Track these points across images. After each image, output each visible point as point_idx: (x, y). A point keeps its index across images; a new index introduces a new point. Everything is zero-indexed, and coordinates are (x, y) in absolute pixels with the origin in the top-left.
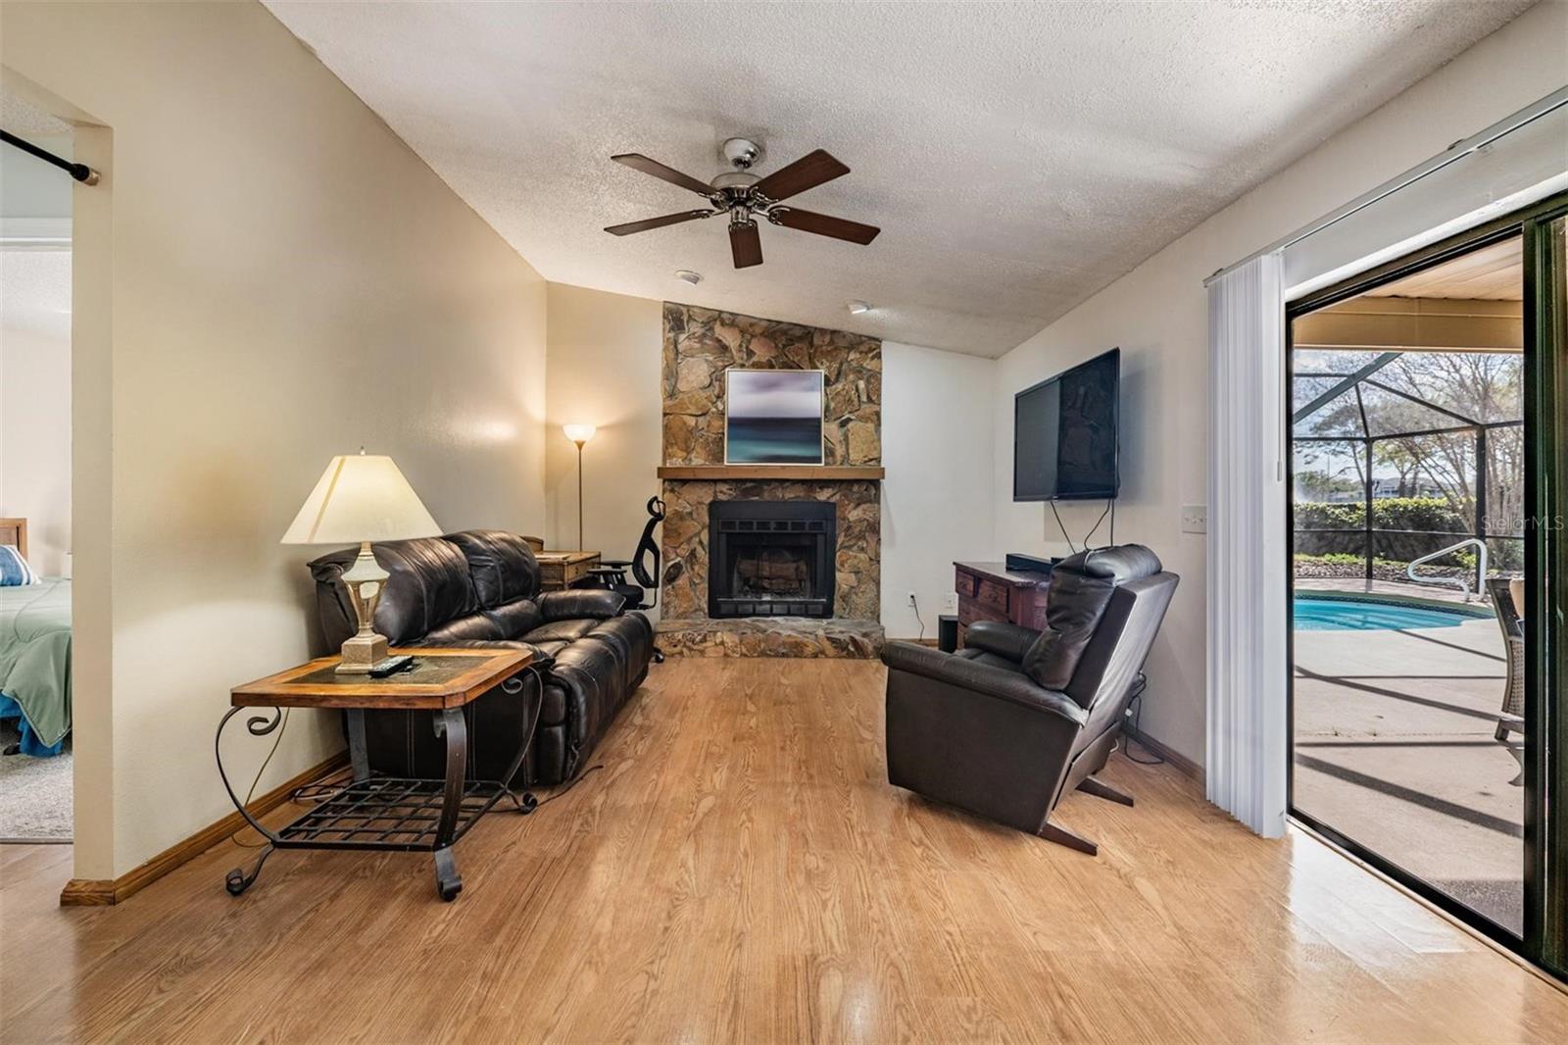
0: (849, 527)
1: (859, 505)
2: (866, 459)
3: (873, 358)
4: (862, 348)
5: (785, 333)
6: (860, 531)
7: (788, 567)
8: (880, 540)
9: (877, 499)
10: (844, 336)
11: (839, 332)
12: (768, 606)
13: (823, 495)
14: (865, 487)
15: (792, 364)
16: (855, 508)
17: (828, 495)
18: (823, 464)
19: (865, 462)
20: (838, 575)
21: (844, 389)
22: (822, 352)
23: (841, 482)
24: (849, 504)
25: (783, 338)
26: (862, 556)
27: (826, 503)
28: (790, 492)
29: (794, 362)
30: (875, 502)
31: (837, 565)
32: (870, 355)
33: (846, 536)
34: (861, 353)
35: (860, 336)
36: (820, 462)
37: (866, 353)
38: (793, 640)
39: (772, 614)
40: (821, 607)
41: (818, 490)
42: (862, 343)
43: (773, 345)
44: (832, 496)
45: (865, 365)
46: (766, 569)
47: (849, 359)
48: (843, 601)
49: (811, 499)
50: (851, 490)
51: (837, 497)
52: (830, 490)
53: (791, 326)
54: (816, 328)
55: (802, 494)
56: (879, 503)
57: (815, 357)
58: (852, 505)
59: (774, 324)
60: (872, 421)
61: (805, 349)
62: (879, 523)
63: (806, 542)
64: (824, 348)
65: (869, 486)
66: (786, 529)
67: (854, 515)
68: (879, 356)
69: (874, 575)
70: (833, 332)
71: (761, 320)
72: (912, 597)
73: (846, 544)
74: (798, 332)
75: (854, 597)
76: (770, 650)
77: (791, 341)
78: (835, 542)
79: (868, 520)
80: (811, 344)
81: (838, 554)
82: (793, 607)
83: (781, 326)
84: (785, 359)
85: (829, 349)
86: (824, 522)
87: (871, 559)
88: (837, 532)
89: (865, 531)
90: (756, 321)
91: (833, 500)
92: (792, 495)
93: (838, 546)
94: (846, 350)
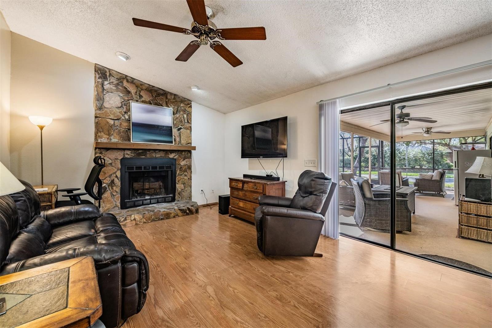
0: (181, 168)
1: (184, 159)
2: (187, 143)
3: (189, 107)
4: (185, 103)
5: (156, 91)
6: (185, 169)
7: (157, 185)
8: (191, 172)
9: (190, 157)
10: (179, 97)
11: (177, 95)
12: (149, 201)
13: (172, 156)
14: (187, 153)
15: (159, 104)
16: (183, 161)
17: (174, 156)
18: (173, 144)
19: (187, 144)
20: (177, 185)
21: (179, 117)
22: (171, 101)
23: (178, 151)
24: (181, 159)
25: (155, 93)
26: (186, 178)
27: (173, 159)
28: (158, 154)
29: (160, 103)
30: (190, 158)
31: (177, 182)
32: (188, 106)
33: (180, 171)
34: (185, 104)
35: (185, 98)
37: (187, 105)
38: (165, 213)
39: (151, 203)
40: (171, 198)
41: (169, 154)
42: (185, 101)
43: (151, 95)
44: (175, 156)
45: (186, 109)
46: (147, 185)
47: (181, 106)
48: (179, 195)
49: (167, 157)
50: (182, 154)
51: (177, 156)
52: (174, 154)
53: (159, 89)
54: (169, 92)
55: (163, 155)
56: (191, 159)
57: (168, 103)
58: (182, 159)
59: (151, 87)
60: (189, 130)
61: (164, 99)
62: (191, 166)
63: (163, 174)
64: (172, 100)
65: (187, 152)
66: (157, 169)
67: (183, 163)
68: (191, 107)
69: (190, 184)
70: (175, 95)
71: (145, 83)
72: (202, 190)
73: (180, 174)
74: (162, 92)
75: (183, 193)
76: (156, 218)
77: (159, 95)
78: (176, 173)
79: (188, 165)
80: (167, 98)
81: (177, 178)
82: (159, 200)
83: (154, 88)
84: (156, 102)
85: (174, 101)
86: (172, 166)
87: (189, 179)
88: (176, 170)
89: (187, 169)
90: (143, 83)
91: (175, 158)
92: (159, 156)
93: (177, 174)
94: (180, 103)
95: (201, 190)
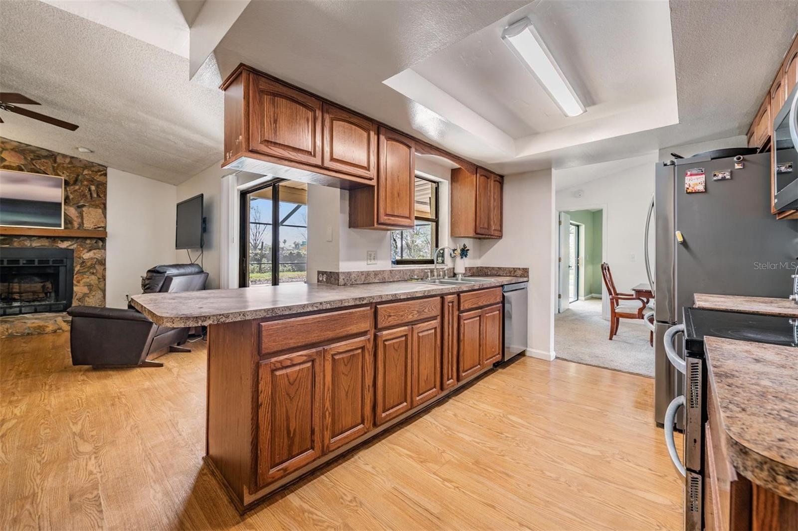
0: (83, 262)
1: (90, 250)
2: (96, 227)
3: (101, 175)
4: (93, 169)
5: (33, 152)
6: (92, 264)
7: (36, 285)
8: (105, 268)
9: (104, 247)
10: (80, 161)
11: (77, 158)
12: (18, 309)
13: (64, 245)
14: (95, 241)
15: (39, 170)
16: (87, 252)
17: (68, 245)
18: (63, 228)
19: (95, 228)
20: (75, 289)
21: (79, 189)
22: (63, 167)
23: (78, 238)
24: (83, 250)
25: (32, 155)
26: (93, 277)
27: (66, 249)
28: (36, 243)
29: (40, 169)
30: (102, 249)
31: (75, 282)
32: (100, 173)
33: (81, 267)
34: (93, 171)
35: (92, 163)
36: (61, 227)
37: (96, 172)
38: (36, 325)
39: (21, 313)
40: (62, 306)
41: (59, 242)
42: (93, 166)
43: (23, 157)
44: (70, 246)
45: (95, 178)
46: (16, 287)
47: (84, 174)
48: (79, 301)
49: (54, 247)
50: (85, 243)
51: (75, 246)
52: (69, 242)
53: (39, 149)
54: (59, 153)
55: (47, 244)
56: (105, 250)
57: (57, 169)
58: (86, 250)
59: (23, 145)
60: (100, 208)
61: (50, 163)
62: (105, 260)
63: (51, 271)
64: (65, 165)
65: (99, 239)
66: (34, 264)
67: (87, 256)
68: (105, 175)
69: (102, 286)
70: (72, 158)
71: (12, 141)
72: (127, 296)
73: (81, 271)
74: (45, 153)
75: (87, 299)
76: (17, 333)
77: (39, 157)
78: (72, 270)
79: (97, 258)
80: (55, 162)
81: (75, 277)
82: (38, 308)
83: (29, 147)
84: (33, 167)
85: (69, 166)
86: (65, 260)
87: (99, 278)
88: (75, 265)
89: (95, 264)
90: (7, 141)
91: (72, 247)
92: (39, 245)
93: (75, 272)
94: (82, 169)
95: (125, 296)
